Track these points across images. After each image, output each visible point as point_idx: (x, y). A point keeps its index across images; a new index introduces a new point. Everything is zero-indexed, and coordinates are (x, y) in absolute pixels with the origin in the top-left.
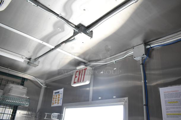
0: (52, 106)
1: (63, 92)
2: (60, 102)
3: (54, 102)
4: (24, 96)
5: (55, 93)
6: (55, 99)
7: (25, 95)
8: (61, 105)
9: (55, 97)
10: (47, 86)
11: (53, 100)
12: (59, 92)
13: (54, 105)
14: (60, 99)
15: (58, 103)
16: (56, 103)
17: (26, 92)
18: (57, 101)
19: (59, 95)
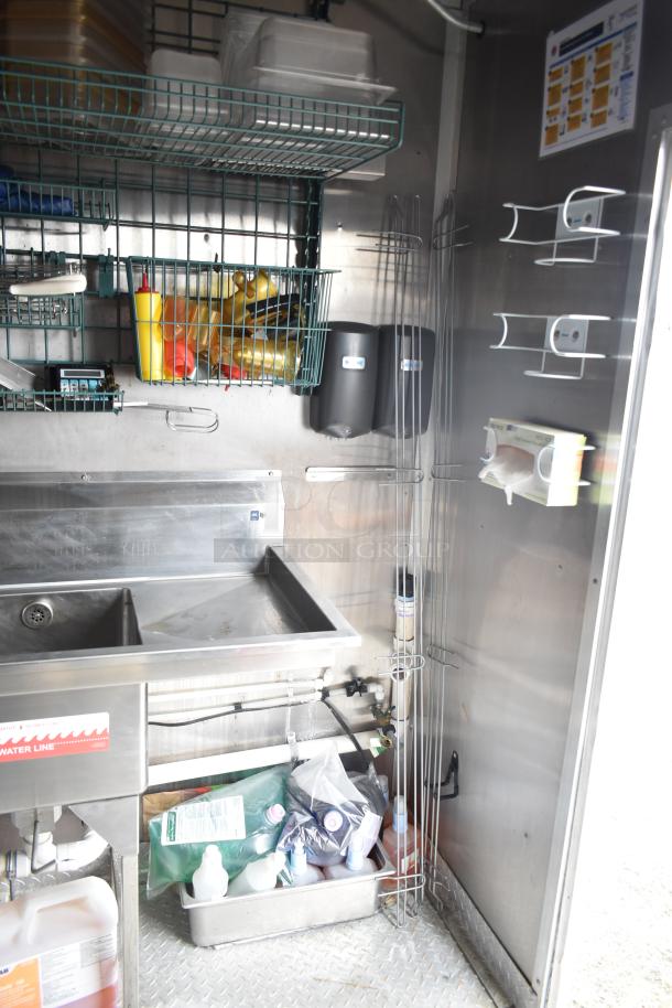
0: (545, 151)
1: (639, 18)
2: (613, 102)
3: (561, 121)
4: (360, 82)
5: (566, 47)
6: (565, 98)
7: (361, 76)
8: (629, 124)
9: (566, 80)
10: (483, 24)
11: (546, 107)
12: (598, 30)
13: (561, 139)
14: (613, 81)
15: (599, 120)
16: (574, 123)
17: (363, 52)
18: (587, 109)
19: (604, 54)
